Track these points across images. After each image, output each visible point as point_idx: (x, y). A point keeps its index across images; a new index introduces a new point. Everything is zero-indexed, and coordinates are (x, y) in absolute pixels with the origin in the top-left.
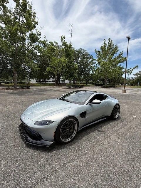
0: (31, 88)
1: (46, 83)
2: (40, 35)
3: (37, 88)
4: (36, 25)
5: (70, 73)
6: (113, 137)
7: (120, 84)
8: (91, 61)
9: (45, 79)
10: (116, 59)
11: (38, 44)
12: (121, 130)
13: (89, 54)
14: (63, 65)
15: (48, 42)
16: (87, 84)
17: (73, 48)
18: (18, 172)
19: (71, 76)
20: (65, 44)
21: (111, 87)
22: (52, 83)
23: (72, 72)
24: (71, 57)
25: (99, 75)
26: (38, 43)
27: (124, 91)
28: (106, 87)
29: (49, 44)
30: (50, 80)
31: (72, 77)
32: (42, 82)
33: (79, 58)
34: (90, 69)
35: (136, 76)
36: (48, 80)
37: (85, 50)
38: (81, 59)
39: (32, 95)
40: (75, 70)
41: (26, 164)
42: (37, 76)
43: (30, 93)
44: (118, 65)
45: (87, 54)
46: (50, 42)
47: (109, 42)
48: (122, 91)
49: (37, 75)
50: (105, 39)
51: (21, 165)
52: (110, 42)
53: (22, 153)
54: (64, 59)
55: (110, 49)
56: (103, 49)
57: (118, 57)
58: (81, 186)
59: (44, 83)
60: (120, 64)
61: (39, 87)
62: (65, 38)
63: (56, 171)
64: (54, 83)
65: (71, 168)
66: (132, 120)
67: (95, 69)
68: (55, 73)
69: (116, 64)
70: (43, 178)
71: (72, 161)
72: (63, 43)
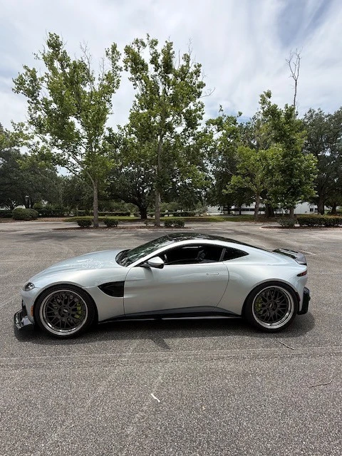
0: (186, 225)
2: (202, 109)
5: (290, 184)
9: (240, 205)
11: (204, 130)
19: (292, 193)
23: (295, 181)
30: (252, 207)
32: (233, 212)
36: (248, 207)
62: (270, 97)
72: (265, 110)
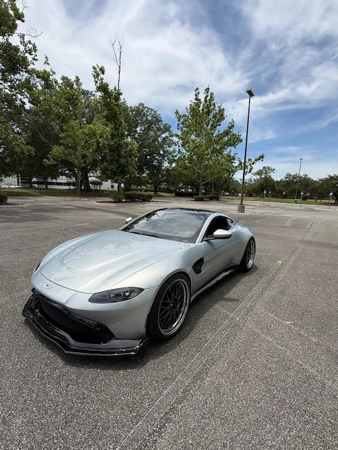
0: (9, 201)
1: (49, 187)
2: (33, 53)
3: (27, 203)
4: (18, 22)
5: (118, 163)
6: (260, 309)
7: (227, 194)
8: (166, 137)
9: (46, 178)
10: (221, 137)
11: (26, 80)
12: (268, 293)
13: (161, 121)
14: (98, 143)
15: (58, 77)
16: (156, 191)
17: (122, 101)
18: (74, 437)
19: (121, 172)
20: (103, 88)
21: (211, 199)
22: (67, 187)
23: (122, 161)
24: (121, 122)
25: (185, 172)
26: (26, 75)
27: (242, 209)
28: (201, 200)
29: (60, 81)
30: (59, 181)
31: (125, 175)
32: (36, 185)
33: (136, 127)
34: (163, 156)
35: (258, 177)
36: (54, 181)
37: (152, 110)
38: (141, 130)
39: (21, 221)
40: (130, 157)
41: (89, 410)
42: (21, 169)
43: (9, 214)
44: (226, 152)
45: (157, 120)
46: (64, 78)
47: (207, 96)
48: (236, 208)
49: (20, 164)
50: (197, 89)
51: (74, 416)
52: (209, 98)
53: (63, 384)
54: (101, 127)
55: (208, 113)
56: (194, 110)
57: (226, 133)
58: (244, 430)
59: (44, 187)
60: (229, 149)
61: (32, 199)
62: (103, 73)
63: (173, 409)
64: (72, 187)
65: (204, 395)
66: (279, 269)
67: (176, 156)
68: (76, 162)
69: (221, 148)
70: (150, 435)
71: (198, 377)
72: (98, 85)
